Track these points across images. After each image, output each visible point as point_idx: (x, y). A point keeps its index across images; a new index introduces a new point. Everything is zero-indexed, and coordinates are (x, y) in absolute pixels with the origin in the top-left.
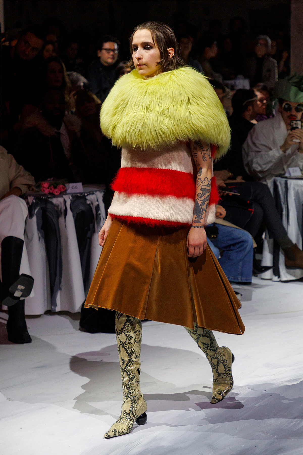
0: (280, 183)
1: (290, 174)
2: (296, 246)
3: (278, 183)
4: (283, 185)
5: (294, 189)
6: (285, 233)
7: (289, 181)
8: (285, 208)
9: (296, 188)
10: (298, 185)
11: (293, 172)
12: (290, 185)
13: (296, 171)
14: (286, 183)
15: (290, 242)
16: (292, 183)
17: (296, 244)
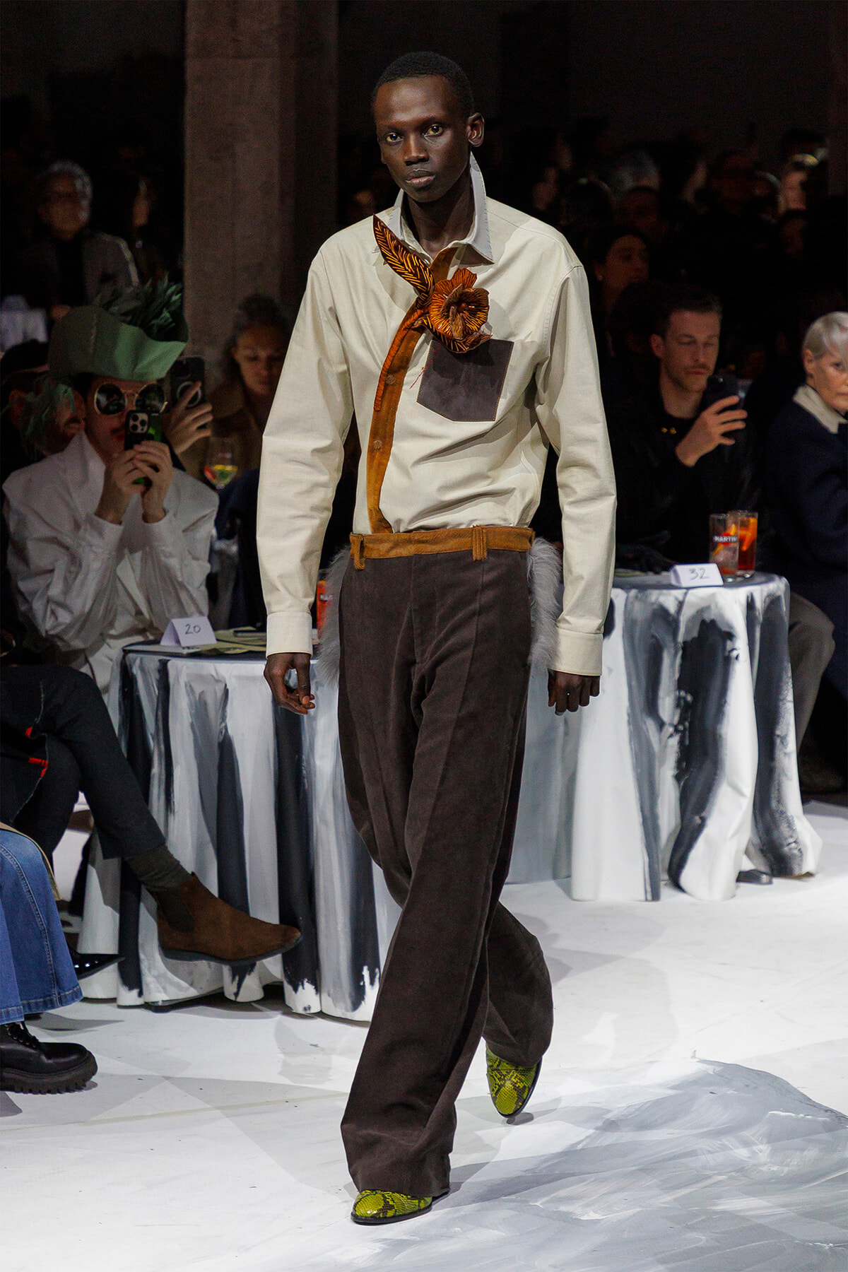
0: (142, 669)
1: (178, 642)
2: (193, 883)
3: (136, 670)
4: (154, 676)
5: (191, 690)
6: (158, 840)
7: (173, 664)
8: (160, 754)
9: (198, 690)
10: (201, 678)
11: (187, 633)
12: (177, 678)
13: (197, 629)
14: (163, 671)
15: (176, 866)
16: (181, 671)
17: (193, 874)
